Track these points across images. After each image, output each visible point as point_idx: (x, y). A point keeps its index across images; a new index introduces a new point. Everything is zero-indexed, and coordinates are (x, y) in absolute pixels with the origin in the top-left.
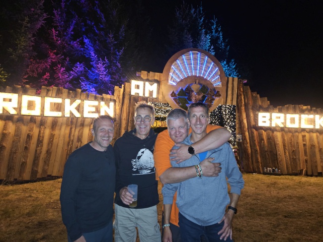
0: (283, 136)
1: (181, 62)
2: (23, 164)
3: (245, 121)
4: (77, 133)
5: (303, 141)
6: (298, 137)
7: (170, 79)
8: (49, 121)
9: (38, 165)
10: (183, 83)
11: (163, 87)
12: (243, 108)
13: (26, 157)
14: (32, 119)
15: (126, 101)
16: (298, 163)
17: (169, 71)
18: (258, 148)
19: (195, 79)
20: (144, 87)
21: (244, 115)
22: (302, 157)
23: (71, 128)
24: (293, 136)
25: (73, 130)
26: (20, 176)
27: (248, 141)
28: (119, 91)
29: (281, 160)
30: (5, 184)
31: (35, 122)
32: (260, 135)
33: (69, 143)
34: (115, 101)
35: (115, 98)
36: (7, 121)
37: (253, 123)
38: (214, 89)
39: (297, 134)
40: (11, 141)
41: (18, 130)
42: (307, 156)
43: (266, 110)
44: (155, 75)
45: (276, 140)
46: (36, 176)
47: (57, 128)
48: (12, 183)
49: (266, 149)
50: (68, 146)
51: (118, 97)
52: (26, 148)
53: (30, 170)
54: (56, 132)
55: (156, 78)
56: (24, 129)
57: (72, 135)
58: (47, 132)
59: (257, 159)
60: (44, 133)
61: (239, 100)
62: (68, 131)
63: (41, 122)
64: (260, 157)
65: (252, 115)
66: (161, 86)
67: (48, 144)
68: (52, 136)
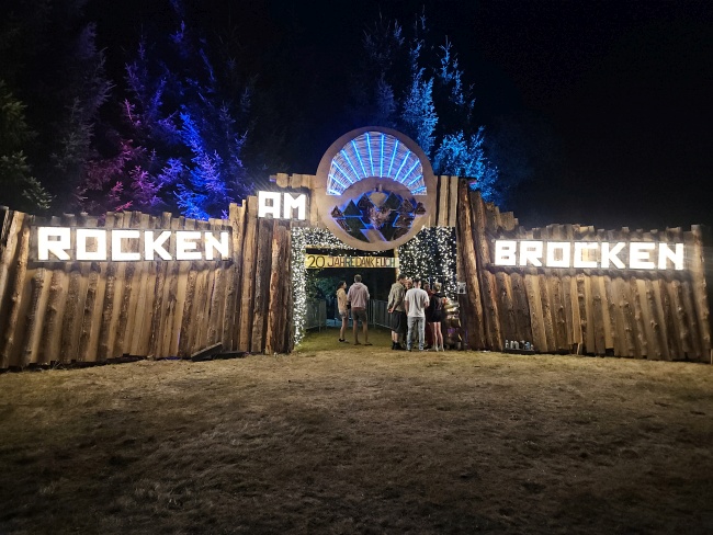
0: (541, 283)
1: (350, 153)
2: (84, 338)
3: (472, 257)
4: (167, 286)
5: (579, 291)
6: (569, 284)
7: (329, 185)
8: (121, 268)
9: (107, 338)
10: (353, 191)
11: (317, 200)
12: (468, 232)
13: (87, 325)
14: (94, 266)
15: (251, 228)
16: (569, 333)
17: (327, 171)
18: (495, 305)
19: (376, 183)
20: (282, 202)
21: (470, 246)
22: (577, 321)
23: (157, 279)
24: (560, 282)
25: (161, 281)
26: (80, 355)
27: (478, 292)
28: (237, 211)
29: (538, 327)
30: (58, 368)
31: (99, 271)
32: (499, 282)
33: (155, 302)
34: (230, 229)
35: (231, 225)
36: (56, 271)
37: (486, 260)
38: (413, 200)
39: (568, 278)
40: (64, 303)
41: (73, 286)
42: (585, 319)
43: (511, 235)
44: (302, 179)
45: (528, 289)
46: (105, 355)
47: (134, 278)
48: (68, 367)
49: (510, 307)
50: (154, 307)
51: (236, 221)
52: (87, 312)
53: (95, 347)
54: (133, 286)
55: (304, 185)
56: (83, 282)
57: (160, 289)
58: (119, 286)
59: (493, 325)
60: (113, 287)
61: (460, 218)
62: (152, 284)
63: (108, 270)
64: (500, 320)
65: (484, 244)
66: (313, 198)
67: (122, 306)
68: (127, 292)
